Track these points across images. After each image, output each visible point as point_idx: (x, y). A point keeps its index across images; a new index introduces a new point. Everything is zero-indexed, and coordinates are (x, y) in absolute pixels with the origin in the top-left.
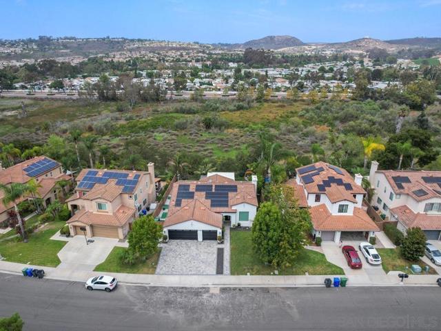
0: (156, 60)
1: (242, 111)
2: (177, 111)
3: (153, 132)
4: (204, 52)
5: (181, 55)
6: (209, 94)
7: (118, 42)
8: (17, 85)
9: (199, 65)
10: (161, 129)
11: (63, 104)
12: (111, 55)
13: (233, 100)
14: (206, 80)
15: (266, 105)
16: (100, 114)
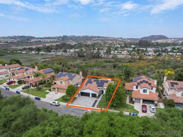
0: (103, 44)
1: (131, 63)
2: (105, 62)
3: (93, 68)
4: (123, 41)
5: (113, 42)
6: (119, 56)
7: (90, 37)
8: (52, 51)
9: (119, 46)
10: (97, 67)
11: (65, 57)
12: (87, 42)
13: (129, 59)
14: (120, 51)
15: (142, 61)
16: (77, 61)
